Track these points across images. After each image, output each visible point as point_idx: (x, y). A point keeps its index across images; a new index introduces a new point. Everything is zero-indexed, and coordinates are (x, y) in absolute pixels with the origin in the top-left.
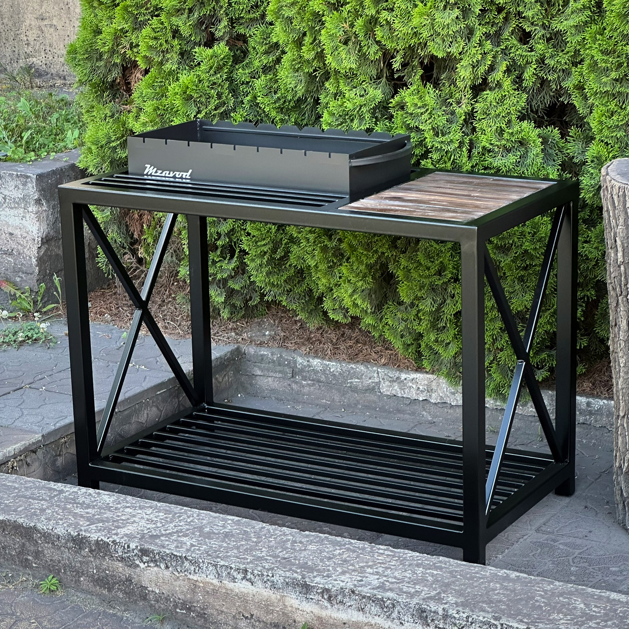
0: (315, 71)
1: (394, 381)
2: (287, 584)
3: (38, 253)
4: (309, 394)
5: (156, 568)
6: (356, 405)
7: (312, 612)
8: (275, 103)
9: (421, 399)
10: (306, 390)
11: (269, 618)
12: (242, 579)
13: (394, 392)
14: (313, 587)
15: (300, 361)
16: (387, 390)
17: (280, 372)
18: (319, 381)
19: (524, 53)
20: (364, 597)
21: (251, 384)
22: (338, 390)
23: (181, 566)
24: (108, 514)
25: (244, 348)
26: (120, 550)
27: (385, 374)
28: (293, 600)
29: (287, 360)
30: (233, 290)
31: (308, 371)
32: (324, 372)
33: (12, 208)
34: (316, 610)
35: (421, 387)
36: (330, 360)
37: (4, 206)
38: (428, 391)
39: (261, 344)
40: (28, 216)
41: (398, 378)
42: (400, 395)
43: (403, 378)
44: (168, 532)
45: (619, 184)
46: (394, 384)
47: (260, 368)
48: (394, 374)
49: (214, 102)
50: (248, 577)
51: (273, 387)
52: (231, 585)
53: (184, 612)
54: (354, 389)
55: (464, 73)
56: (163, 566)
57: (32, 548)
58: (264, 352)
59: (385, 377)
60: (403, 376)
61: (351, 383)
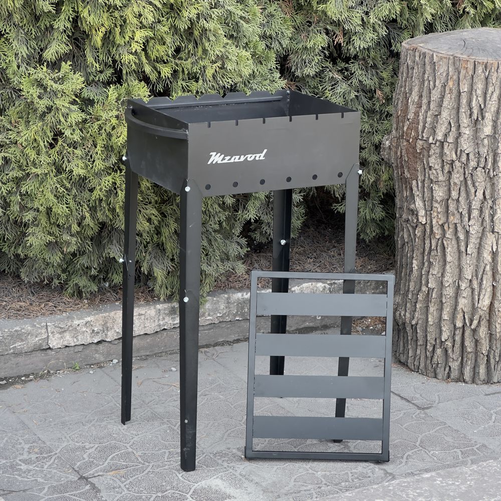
1: (65, 331)
9: (96, 341)
13: (66, 343)
16: (57, 344)
27: (55, 327)
35: (96, 329)
38: (104, 331)
42: (73, 344)
43: (75, 325)
46: (66, 334)
48: (65, 324)
54: (17, 354)
59: (55, 330)
60: (76, 322)
61: (14, 348)
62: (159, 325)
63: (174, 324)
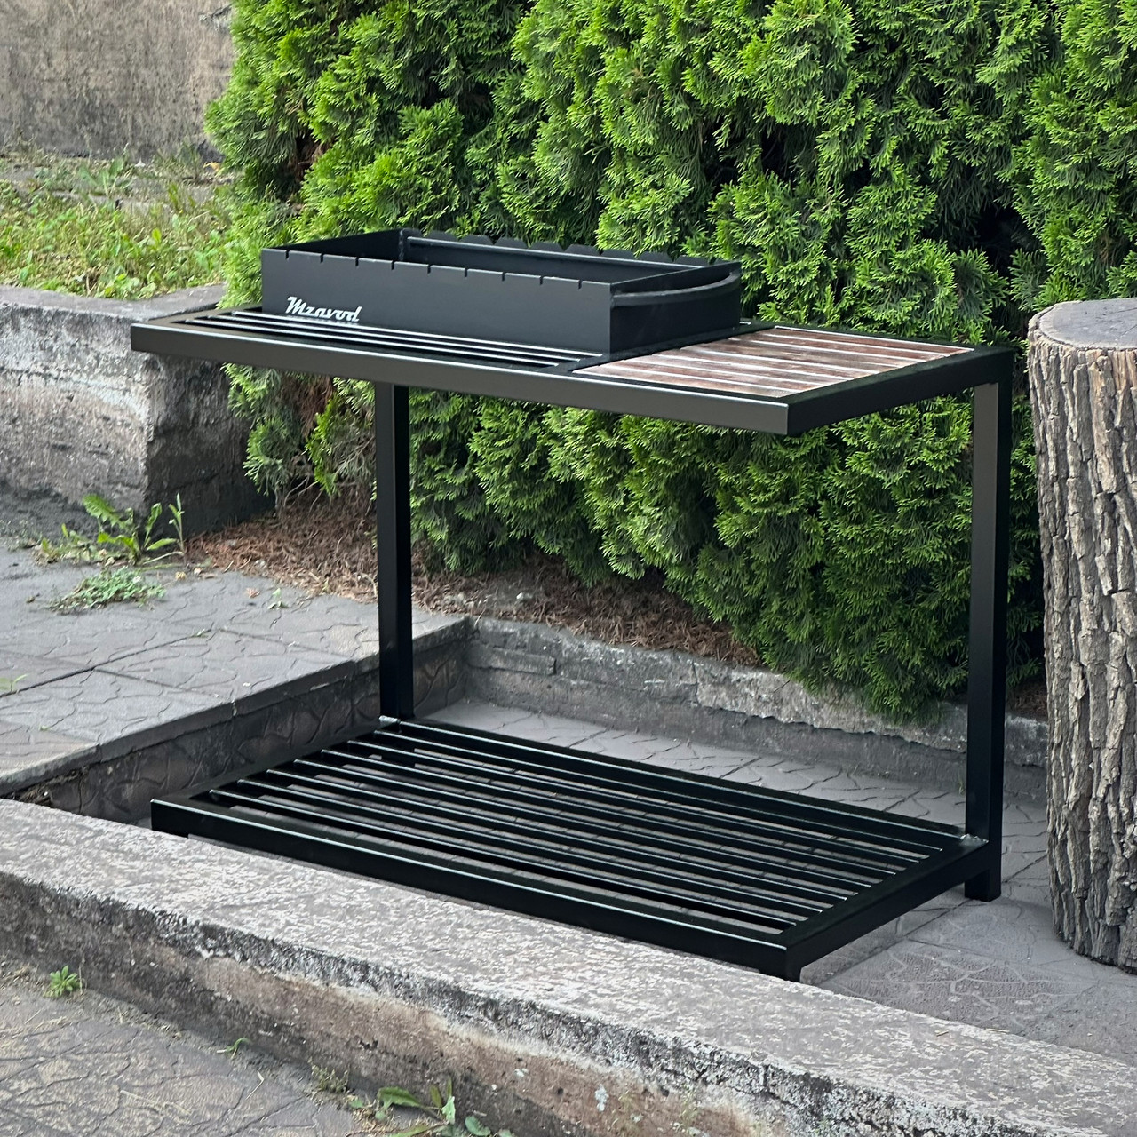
0: (588, 147)
1: (719, 684)
2: (430, 990)
3: (148, 451)
4: (581, 704)
5: (227, 960)
6: (657, 723)
7: (468, 1039)
8: (531, 203)
9: (764, 716)
10: (576, 696)
11: (402, 1048)
12: (361, 981)
13: (719, 703)
14: (471, 997)
15: (568, 646)
16: (708, 699)
17: (534, 664)
18: (598, 681)
19: (929, 123)
20: (550, 1016)
21: (488, 682)
22: (627, 695)
23: (266, 957)
24: (165, 870)
25: (477, 620)
26: (172, 926)
27: (706, 671)
28: (439, 1018)
29: (546, 643)
30: (463, 520)
31: (580, 664)
32: (605, 665)
33: (108, 375)
34: (475, 1036)
35: (764, 696)
36: (617, 644)
37: (97, 371)
38: (776, 703)
39: (506, 616)
40: (133, 389)
41: (728, 678)
42: (729, 708)
43: (734, 679)
44: (254, 901)
45: (1050, 343)
46: (721, 689)
47: (501, 655)
48: (719, 672)
49: (427, 199)
50: (370, 978)
51: (522, 689)
52: (343, 991)
53: (270, 1034)
54: (653, 696)
55: (829, 153)
56: (237, 956)
57: (37, 921)
58: (509, 627)
59: (706, 676)
60: (735, 675)
61: (650, 685)
62: (863, 724)
63: (887, 730)
